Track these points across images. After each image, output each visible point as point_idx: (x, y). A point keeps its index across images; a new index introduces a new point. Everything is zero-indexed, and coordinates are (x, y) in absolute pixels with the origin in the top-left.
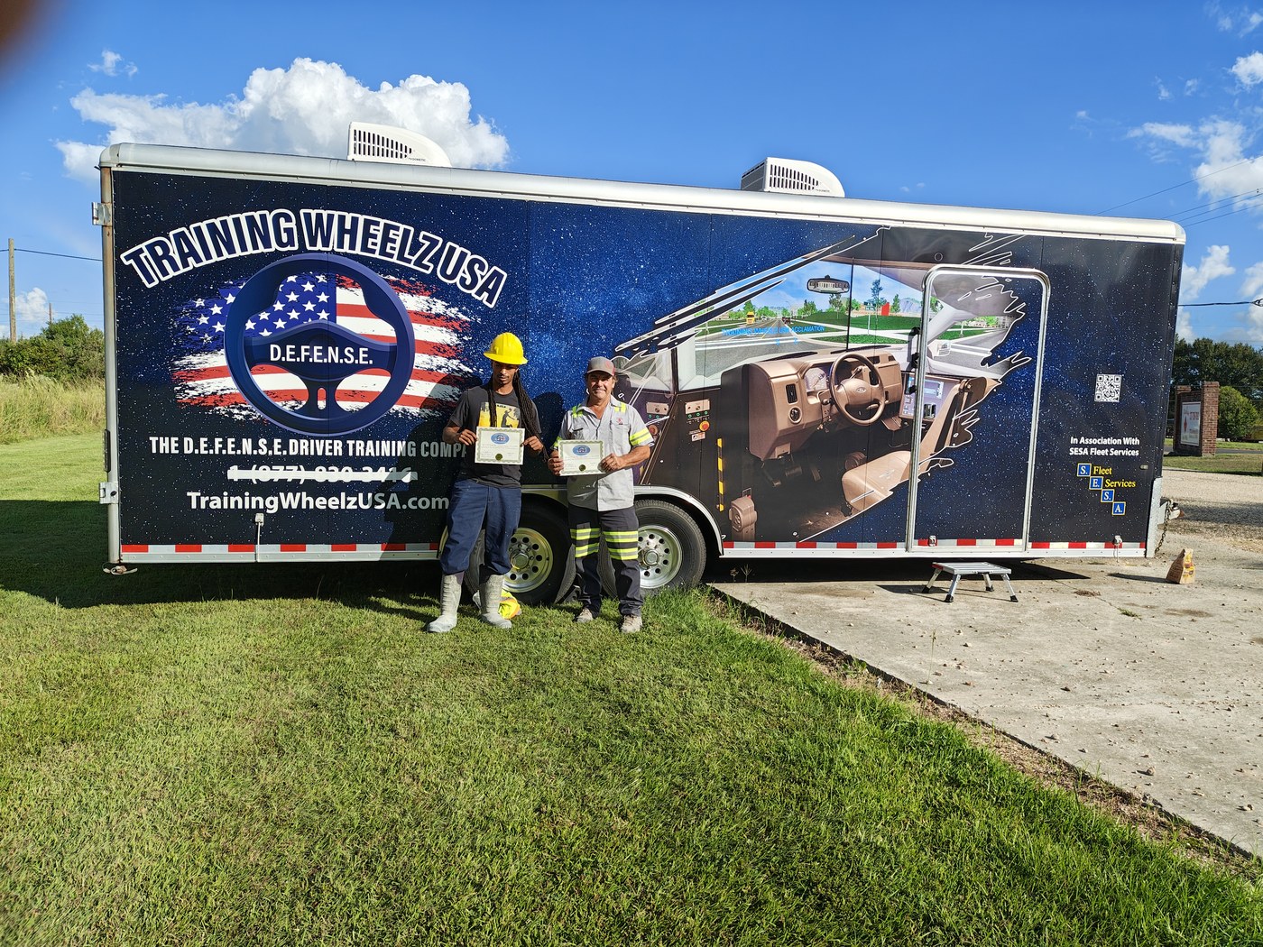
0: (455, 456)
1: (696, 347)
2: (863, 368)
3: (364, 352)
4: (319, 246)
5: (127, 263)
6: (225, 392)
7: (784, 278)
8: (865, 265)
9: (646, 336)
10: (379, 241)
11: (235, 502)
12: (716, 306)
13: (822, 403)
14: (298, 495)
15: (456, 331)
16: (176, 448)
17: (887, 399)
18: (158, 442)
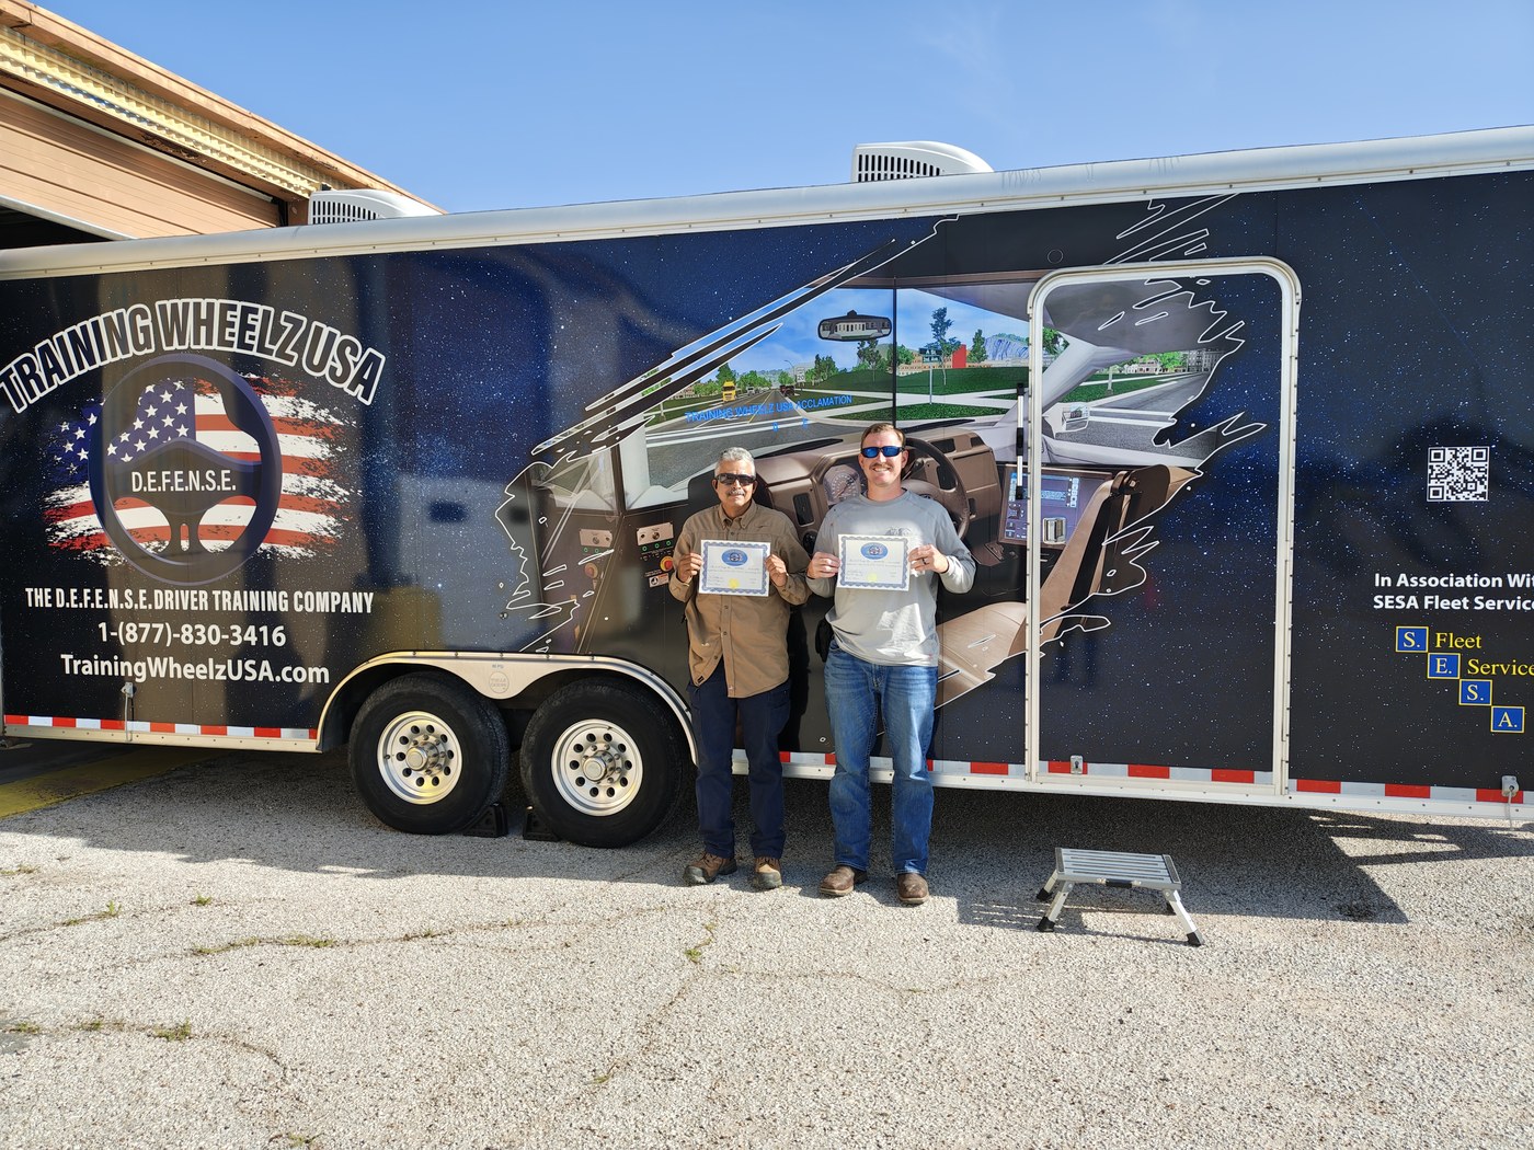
0: (333, 610)
1: (648, 442)
2: (925, 461)
3: (226, 476)
4: (176, 345)
6: (91, 532)
7: (779, 323)
8: (915, 287)
9: (574, 430)
11: (105, 667)
12: (675, 377)
14: (165, 660)
15: (327, 440)
16: (50, 601)
18: (33, 593)
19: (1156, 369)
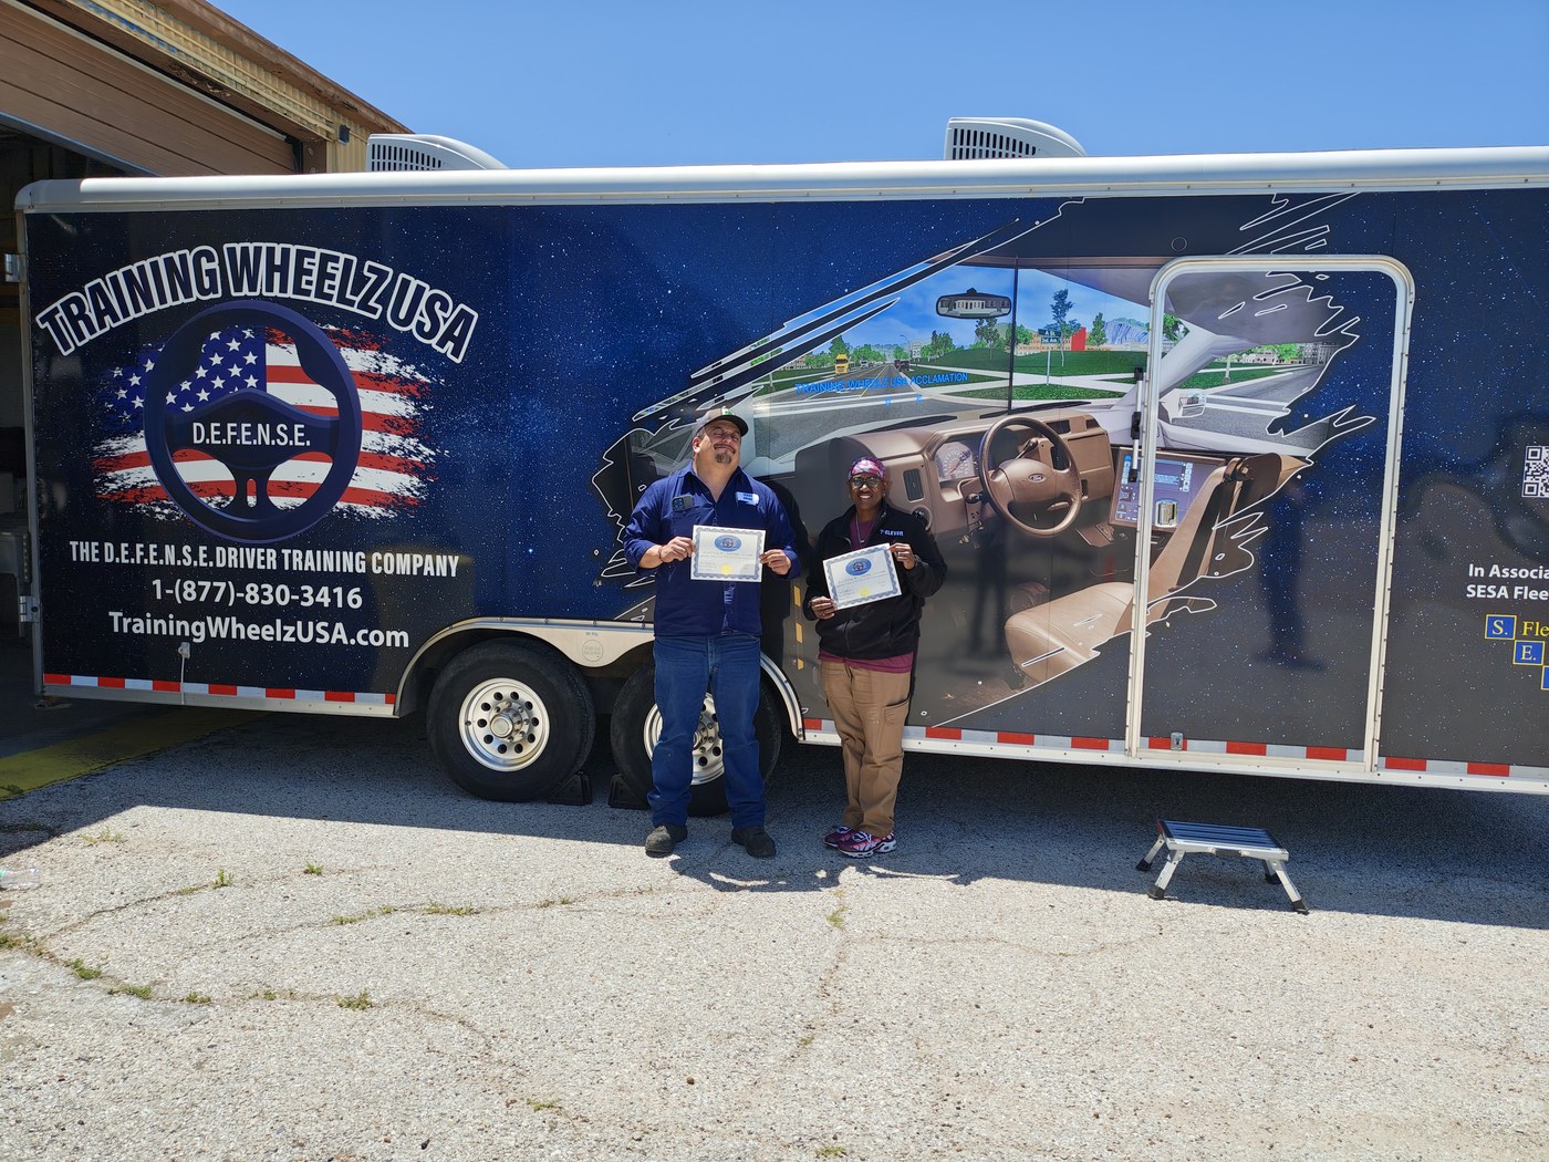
0: (415, 573)
2: (1040, 440)
3: (299, 431)
4: (246, 291)
5: (42, 327)
6: (146, 485)
7: (896, 297)
8: (1038, 268)
9: (678, 398)
10: (314, 278)
11: (158, 626)
12: (786, 347)
13: (966, 500)
14: (227, 620)
15: (412, 398)
16: (97, 556)
17: (1084, 493)
18: (78, 547)
19: (1273, 359)
